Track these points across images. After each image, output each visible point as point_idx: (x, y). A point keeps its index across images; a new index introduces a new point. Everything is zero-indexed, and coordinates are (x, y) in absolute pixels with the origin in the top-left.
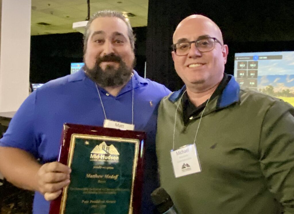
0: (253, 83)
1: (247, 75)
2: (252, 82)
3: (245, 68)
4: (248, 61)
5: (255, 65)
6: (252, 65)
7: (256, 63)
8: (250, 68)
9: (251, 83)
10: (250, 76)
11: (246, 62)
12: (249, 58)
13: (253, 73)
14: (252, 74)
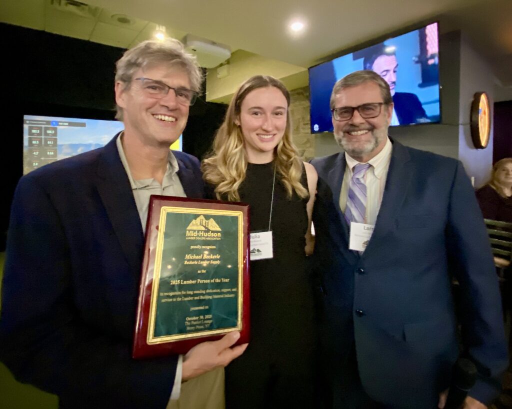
0: (52, 153)
1: (43, 143)
2: (50, 152)
3: (40, 134)
4: (43, 126)
5: (53, 132)
6: (49, 132)
7: (55, 129)
8: (46, 134)
9: (48, 153)
10: (46, 145)
11: (41, 127)
12: (45, 123)
13: (52, 141)
14: (49, 143)
